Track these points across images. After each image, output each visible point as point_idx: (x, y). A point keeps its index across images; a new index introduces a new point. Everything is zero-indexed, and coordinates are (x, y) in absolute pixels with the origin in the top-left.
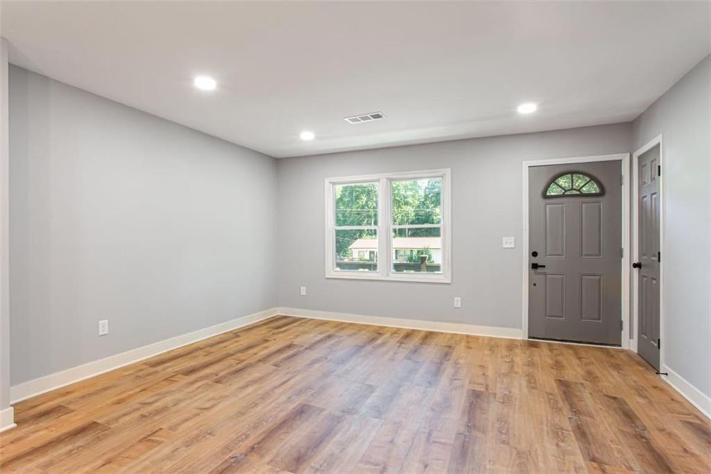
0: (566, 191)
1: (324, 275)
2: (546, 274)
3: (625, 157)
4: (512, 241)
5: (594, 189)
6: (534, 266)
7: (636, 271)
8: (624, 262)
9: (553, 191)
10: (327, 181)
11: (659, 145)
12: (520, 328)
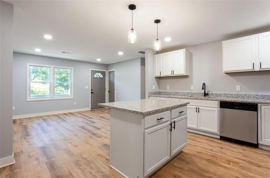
0: (97, 76)
1: (26, 100)
2: (94, 94)
3: (106, 71)
4: (88, 86)
5: (102, 76)
6: (92, 93)
7: (108, 93)
8: (106, 91)
9: (95, 76)
10: (28, 64)
11: (114, 71)
12: (89, 107)
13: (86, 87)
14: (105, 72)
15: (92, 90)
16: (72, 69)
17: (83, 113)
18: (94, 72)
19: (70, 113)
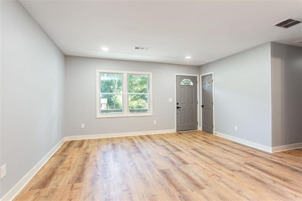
0: (185, 84)
1: (96, 117)
2: (180, 110)
3: (198, 76)
4: (172, 99)
5: (192, 84)
6: (178, 108)
7: (201, 108)
8: (198, 105)
9: (182, 83)
10: (98, 71)
11: (212, 74)
12: (174, 128)
13: (170, 99)
14: (196, 77)
15: (178, 104)
16: (150, 75)
17: (166, 137)
18: (180, 78)
19: (148, 136)
